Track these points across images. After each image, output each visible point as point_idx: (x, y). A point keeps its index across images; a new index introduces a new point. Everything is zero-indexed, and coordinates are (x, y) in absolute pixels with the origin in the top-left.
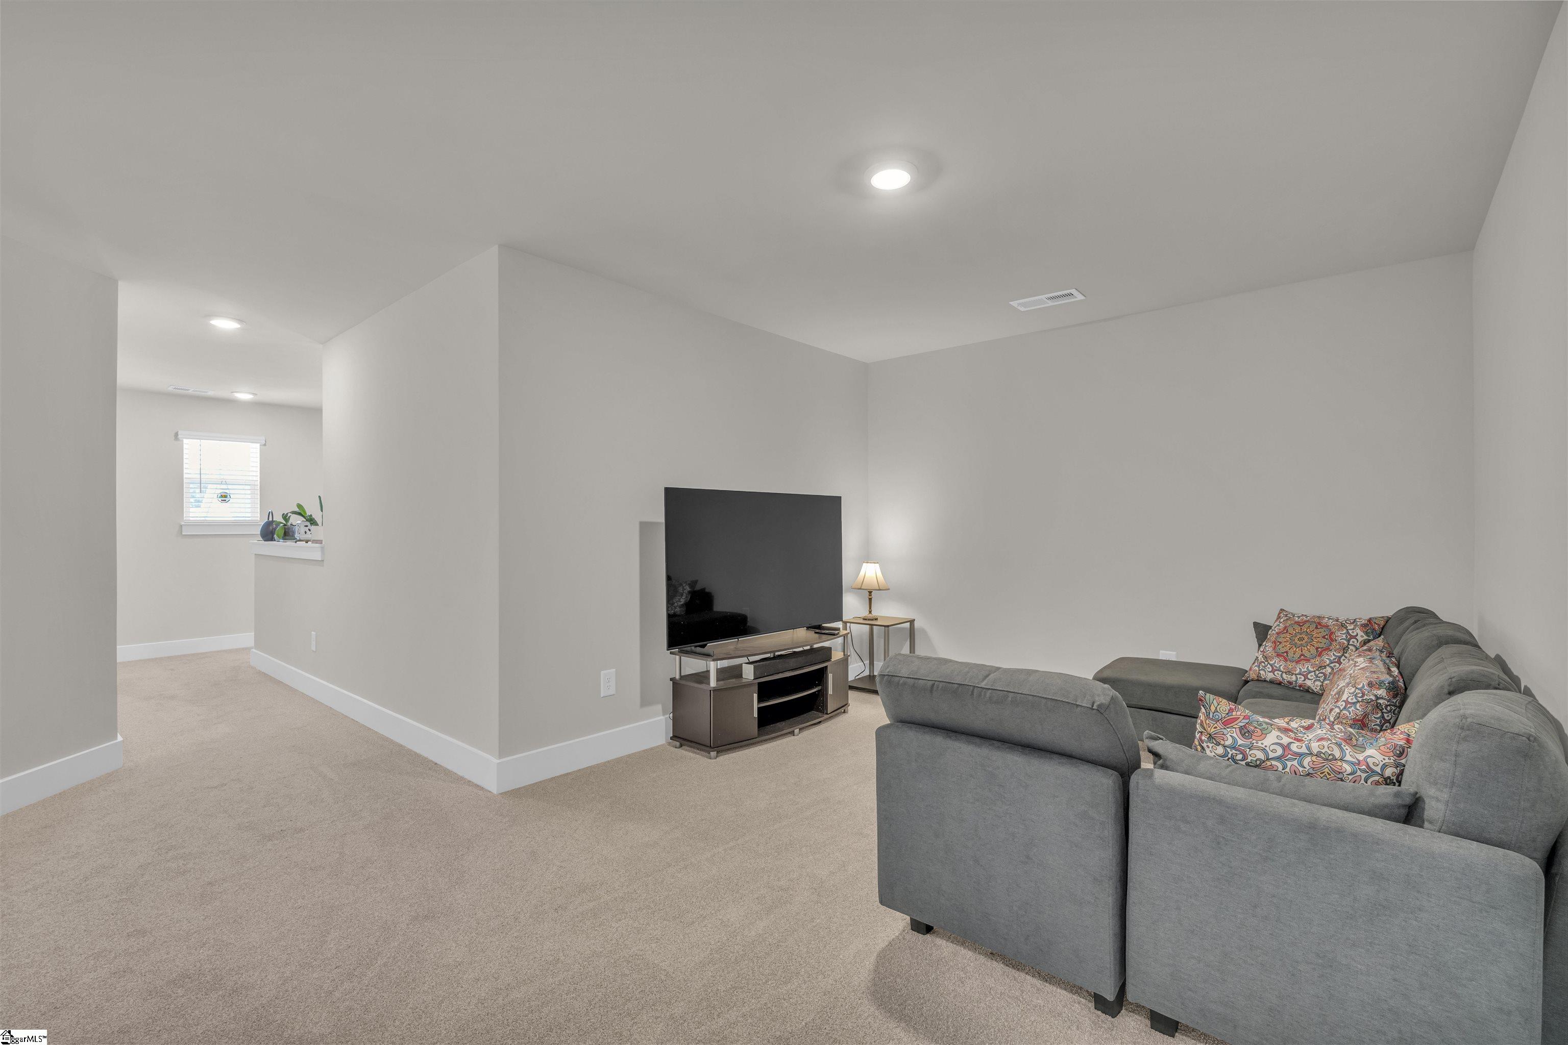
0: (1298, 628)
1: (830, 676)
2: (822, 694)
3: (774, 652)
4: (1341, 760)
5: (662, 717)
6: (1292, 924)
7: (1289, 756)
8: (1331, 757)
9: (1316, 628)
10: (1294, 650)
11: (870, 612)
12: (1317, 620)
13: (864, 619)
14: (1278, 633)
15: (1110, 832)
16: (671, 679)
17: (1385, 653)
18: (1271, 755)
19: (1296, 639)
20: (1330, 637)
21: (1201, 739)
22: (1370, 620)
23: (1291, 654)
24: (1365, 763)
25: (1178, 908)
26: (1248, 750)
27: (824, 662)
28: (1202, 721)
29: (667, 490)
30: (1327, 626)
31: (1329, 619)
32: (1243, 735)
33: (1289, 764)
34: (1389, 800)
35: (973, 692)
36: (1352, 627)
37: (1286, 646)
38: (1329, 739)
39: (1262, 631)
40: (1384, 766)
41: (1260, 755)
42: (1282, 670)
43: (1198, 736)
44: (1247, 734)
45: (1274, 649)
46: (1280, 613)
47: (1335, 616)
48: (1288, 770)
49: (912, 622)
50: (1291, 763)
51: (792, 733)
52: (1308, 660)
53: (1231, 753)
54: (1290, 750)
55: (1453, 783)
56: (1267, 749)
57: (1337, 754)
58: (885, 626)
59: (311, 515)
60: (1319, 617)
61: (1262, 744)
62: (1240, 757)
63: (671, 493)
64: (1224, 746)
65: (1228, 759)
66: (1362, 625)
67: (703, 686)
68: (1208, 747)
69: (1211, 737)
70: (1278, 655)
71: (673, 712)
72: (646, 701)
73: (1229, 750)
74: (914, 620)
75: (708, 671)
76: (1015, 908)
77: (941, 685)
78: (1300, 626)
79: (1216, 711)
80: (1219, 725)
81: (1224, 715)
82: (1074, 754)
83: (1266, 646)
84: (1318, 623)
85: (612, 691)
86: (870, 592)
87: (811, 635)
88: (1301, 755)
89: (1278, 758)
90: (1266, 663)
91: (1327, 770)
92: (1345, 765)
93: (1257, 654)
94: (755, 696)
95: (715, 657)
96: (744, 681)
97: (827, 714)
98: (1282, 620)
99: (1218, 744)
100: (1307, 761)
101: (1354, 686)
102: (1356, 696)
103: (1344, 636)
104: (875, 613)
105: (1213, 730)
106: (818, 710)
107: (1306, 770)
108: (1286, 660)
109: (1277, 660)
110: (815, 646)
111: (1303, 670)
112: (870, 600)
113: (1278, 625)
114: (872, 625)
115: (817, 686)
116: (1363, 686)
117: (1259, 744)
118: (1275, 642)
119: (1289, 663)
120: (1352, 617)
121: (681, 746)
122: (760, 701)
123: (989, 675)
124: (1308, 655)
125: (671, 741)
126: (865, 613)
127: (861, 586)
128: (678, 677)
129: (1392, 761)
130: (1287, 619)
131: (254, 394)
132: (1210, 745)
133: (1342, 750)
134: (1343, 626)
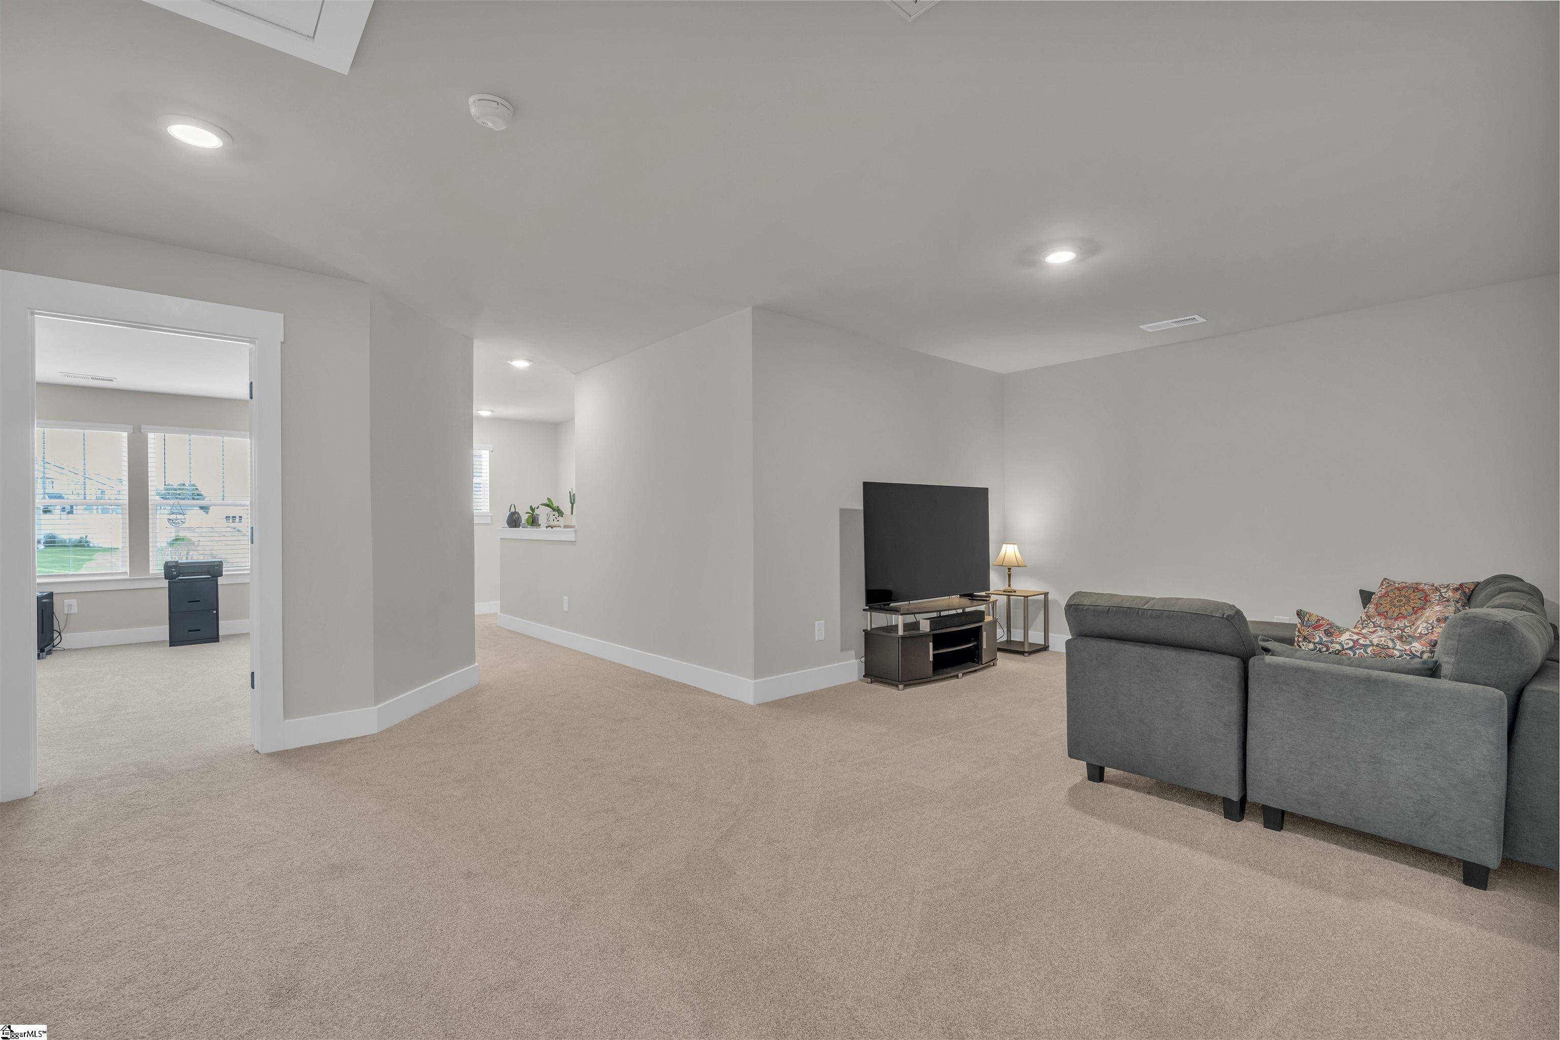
0: (1397, 593)
1: (984, 634)
2: (978, 648)
3: (940, 611)
4: (1393, 648)
5: (855, 661)
6: (1354, 740)
7: (1358, 647)
8: (1386, 647)
9: (1414, 592)
10: (1394, 609)
11: (1009, 586)
12: (1415, 586)
13: (1004, 591)
14: (1380, 597)
15: (1235, 694)
16: (864, 631)
17: (1460, 603)
18: (1346, 647)
19: (1395, 602)
20: (1425, 598)
21: (1298, 640)
22: (1461, 585)
23: (1390, 614)
24: (1409, 650)
25: (1281, 738)
26: (1330, 644)
27: (979, 622)
28: (1299, 629)
29: (866, 484)
30: (1423, 590)
31: (1425, 584)
32: (1327, 635)
33: (1358, 652)
34: (1419, 666)
35: (1138, 612)
36: (1445, 590)
37: (1386, 607)
38: (1386, 637)
39: (1366, 597)
40: (1422, 653)
41: (1338, 647)
42: (1383, 626)
43: (1296, 639)
44: (1329, 634)
45: (1376, 609)
46: (1383, 581)
47: (1431, 582)
48: (1357, 656)
49: (1046, 594)
50: (1359, 651)
51: (957, 676)
52: (1405, 617)
53: (1318, 647)
54: (1359, 643)
55: (1457, 651)
56: (1343, 643)
57: (1391, 645)
58: (1025, 597)
59: (558, 507)
60: (1417, 584)
61: (1340, 640)
62: (1324, 649)
63: (867, 486)
64: (1314, 643)
65: (1317, 651)
66: (1453, 589)
67: (893, 634)
68: (1303, 645)
69: (1305, 638)
70: (1379, 615)
71: (866, 656)
72: (844, 649)
73: (1317, 645)
74: (1048, 593)
75: (897, 626)
76: (1169, 749)
77: (1115, 608)
78: (1399, 590)
79: (1308, 620)
80: (1310, 629)
81: (1313, 623)
82: (1210, 649)
83: (1369, 608)
84: (1416, 588)
85: (823, 637)
86: (1009, 569)
87: (965, 601)
88: (1366, 646)
89: (1350, 648)
90: (1369, 621)
91: (1383, 655)
92: (1395, 652)
93: (1361, 615)
94: (931, 644)
95: (901, 612)
96: (921, 632)
97: (982, 664)
98: (1384, 587)
99: (1310, 642)
100: (1369, 650)
101: (1427, 622)
102: (1427, 629)
103: (1438, 598)
104: (1013, 587)
105: (1306, 633)
106: (974, 661)
107: (1369, 655)
108: (1386, 618)
109: (1378, 618)
110: (967, 610)
111: (1400, 626)
112: (1010, 575)
113: (1381, 591)
114: (1009, 596)
115: (973, 641)
116: (1433, 622)
117: (1338, 640)
118: (1377, 604)
119: (1388, 620)
120: (1446, 583)
121: (872, 682)
122: (934, 649)
123: (1149, 602)
124: (1405, 613)
125: (864, 678)
126: (1006, 587)
127: (1003, 563)
128: (869, 629)
129: (1428, 649)
130: (1388, 586)
131: (492, 411)
132: (1305, 643)
133: (1394, 643)
134: (1437, 589)
